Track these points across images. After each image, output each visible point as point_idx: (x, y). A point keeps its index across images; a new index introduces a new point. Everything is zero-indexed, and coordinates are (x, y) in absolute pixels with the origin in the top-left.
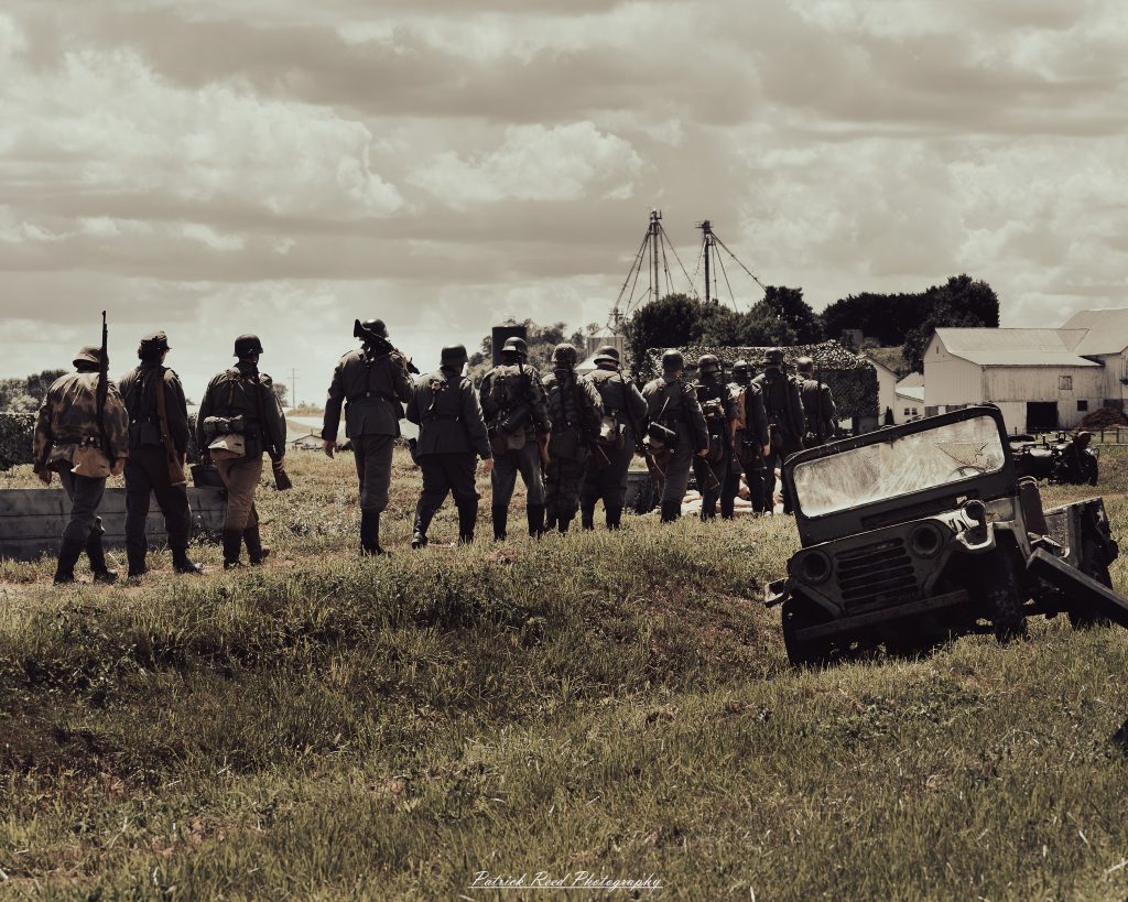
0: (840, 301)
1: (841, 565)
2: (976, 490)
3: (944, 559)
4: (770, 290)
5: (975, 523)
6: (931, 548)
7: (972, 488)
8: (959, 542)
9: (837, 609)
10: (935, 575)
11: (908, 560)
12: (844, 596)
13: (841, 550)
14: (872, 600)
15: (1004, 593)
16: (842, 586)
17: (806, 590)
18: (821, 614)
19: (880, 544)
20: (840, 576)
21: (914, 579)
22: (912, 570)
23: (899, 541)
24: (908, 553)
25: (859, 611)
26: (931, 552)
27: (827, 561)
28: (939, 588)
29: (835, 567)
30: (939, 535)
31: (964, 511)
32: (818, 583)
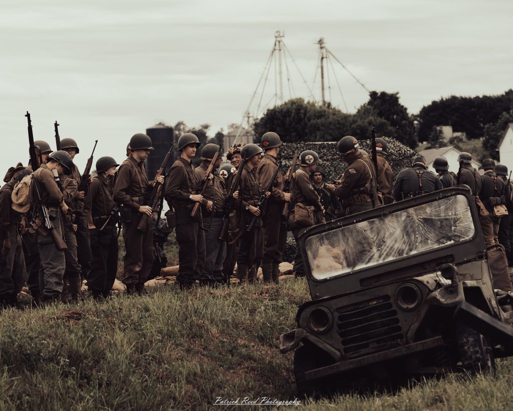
0: (434, 103)
1: (340, 318)
2: (452, 256)
3: (423, 312)
4: (373, 95)
5: (449, 282)
6: (413, 303)
7: (449, 254)
8: (435, 298)
9: (338, 353)
10: (416, 325)
11: (395, 313)
12: (344, 343)
13: (340, 305)
14: (366, 346)
15: (471, 339)
16: (342, 335)
17: (313, 338)
18: (325, 358)
19: (372, 300)
20: (340, 326)
21: (399, 329)
22: (397, 321)
23: (387, 297)
24: (394, 308)
25: (355, 355)
26: (412, 306)
27: (330, 316)
28: (420, 335)
29: (336, 319)
30: (419, 292)
31: (439, 273)
32: (322, 333)
